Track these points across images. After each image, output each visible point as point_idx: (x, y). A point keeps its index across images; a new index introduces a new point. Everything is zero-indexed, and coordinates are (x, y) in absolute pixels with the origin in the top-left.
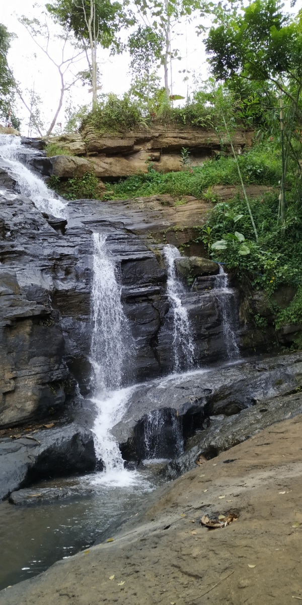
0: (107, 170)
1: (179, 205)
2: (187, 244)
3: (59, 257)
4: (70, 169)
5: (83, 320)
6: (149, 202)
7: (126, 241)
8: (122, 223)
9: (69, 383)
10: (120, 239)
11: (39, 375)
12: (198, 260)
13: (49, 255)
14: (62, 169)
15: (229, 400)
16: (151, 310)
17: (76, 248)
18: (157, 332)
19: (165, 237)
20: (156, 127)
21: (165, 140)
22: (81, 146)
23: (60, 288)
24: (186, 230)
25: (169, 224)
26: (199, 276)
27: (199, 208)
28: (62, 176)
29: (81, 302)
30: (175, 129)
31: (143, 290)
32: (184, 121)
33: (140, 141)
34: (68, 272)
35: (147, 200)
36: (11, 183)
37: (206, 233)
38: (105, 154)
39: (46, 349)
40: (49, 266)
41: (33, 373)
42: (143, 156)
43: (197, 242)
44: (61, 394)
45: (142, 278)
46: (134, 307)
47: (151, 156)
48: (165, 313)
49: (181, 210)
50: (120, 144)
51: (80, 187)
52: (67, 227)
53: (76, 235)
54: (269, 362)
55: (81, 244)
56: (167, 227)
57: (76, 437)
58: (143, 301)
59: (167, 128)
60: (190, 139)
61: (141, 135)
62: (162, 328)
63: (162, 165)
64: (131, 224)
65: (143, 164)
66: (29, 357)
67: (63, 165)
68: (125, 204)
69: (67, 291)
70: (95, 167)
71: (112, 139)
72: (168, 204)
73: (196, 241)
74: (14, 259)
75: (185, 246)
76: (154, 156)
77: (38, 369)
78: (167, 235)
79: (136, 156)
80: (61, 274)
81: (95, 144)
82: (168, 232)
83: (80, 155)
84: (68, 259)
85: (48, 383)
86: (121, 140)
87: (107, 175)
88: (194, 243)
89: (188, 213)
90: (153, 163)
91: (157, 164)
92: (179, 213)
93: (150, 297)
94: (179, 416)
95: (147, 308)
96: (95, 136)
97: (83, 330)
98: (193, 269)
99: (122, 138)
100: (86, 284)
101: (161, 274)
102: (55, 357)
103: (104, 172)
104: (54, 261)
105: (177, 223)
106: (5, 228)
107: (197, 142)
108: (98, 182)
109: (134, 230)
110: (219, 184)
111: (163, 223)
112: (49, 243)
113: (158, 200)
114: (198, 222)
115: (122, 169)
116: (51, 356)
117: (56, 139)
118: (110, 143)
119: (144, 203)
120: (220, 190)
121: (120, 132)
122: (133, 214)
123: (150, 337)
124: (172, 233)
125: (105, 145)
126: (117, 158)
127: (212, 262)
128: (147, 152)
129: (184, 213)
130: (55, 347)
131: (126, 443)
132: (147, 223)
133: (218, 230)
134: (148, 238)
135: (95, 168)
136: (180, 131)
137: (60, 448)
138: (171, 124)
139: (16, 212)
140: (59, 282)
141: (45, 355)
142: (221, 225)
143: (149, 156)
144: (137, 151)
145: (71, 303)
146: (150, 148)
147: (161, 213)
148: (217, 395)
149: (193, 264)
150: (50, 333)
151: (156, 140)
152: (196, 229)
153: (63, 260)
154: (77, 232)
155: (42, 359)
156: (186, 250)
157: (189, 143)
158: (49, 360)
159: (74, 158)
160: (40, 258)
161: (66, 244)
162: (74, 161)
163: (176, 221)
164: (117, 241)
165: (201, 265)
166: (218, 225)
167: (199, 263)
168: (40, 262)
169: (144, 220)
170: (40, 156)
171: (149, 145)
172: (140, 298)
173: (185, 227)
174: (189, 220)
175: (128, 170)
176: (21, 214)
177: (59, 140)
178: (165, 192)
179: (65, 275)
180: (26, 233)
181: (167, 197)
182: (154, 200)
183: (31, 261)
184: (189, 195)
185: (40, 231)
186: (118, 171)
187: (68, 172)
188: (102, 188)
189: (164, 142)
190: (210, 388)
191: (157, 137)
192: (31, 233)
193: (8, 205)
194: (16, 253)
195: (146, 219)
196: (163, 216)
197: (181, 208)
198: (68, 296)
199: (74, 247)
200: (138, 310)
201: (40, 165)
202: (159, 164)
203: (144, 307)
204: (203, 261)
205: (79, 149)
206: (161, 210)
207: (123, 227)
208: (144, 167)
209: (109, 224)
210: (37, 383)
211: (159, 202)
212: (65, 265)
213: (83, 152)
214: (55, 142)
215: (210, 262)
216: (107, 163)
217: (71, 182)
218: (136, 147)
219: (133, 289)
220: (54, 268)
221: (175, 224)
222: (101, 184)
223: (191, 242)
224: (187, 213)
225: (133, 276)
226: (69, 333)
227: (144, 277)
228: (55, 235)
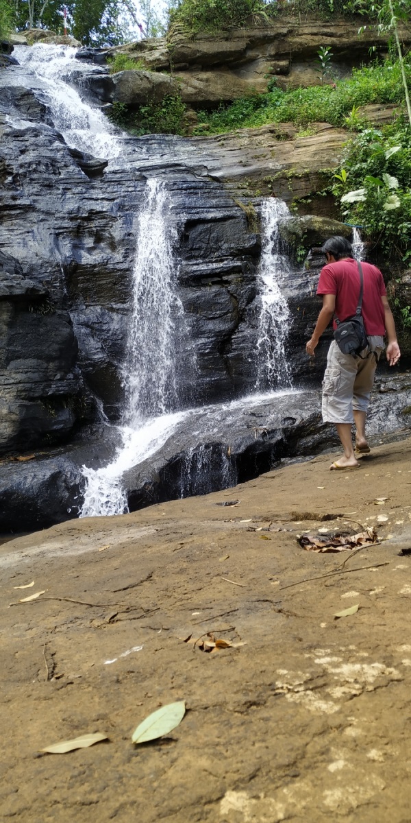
0: (201, 91)
1: (303, 136)
2: (306, 198)
3: (87, 215)
4: (142, 90)
5: (117, 311)
6: (256, 135)
7: (199, 191)
8: (205, 167)
9: (83, 400)
10: (191, 188)
11: (22, 385)
12: (317, 221)
13: (70, 213)
14: (130, 91)
15: (324, 436)
16: (224, 299)
17: (116, 201)
18: (232, 331)
19: (271, 188)
20: (284, 19)
21: (297, 40)
22: (162, 54)
23: (84, 261)
24: (307, 176)
25: (279, 168)
26: (314, 247)
27: (334, 141)
28: (130, 102)
29: (115, 284)
30: (316, 20)
31: (215, 266)
32: (331, 6)
33: (255, 43)
34: (98, 239)
35: (255, 133)
36: (37, 110)
37: (340, 180)
38: (200, 67)
39: (39, 348)
40: (70, 227)
41: (12, 381)
42: (262, 66)
43: (324, 194)
44: (66, 416)
45: (218, 249)
46: (198, 293)
47: (275, 66)
48: (248, 303)
49: (304, 144)
50: (222, 48)
51: (158, 119)
52: (107, 169)
53: (119, 182)
54: (404, 380)
55: (125, 197)
56: (276, 171)
57: (55, 477)
58: (214, 283)
59: (303, 19)
60: (341, 36)
61: (258, 33)
62: (242, 326)
63: (292, 81)
64: (219, 169)
65: (261, 80)
66: (7, 358)
67: (131, 85)
68: (219, 141)
69: (94, 266)
70: (182, 86)
71: (210, 41)
72: (287, 137)
73: (322, 193)
74: (17, 217)
75: (304, 201)
76: (279, 66)
77: (19, 377)
78: (274, 185)
79: (251, 68)
80: (89, 242)
81: (183, 50)
82: (277, 180)
83: (159, 70)
84: (101, 219)
85: (41, 398)
86: (226, 43)
87: (200, 99)
88: (319, 197)
89: (315, 149)
90: (276, 77)
91: (284, 79)
92: (299, 150)
93: (225, 278)
94: (231, 455)
95: (218, 294)
96: (184, 38)
97: (115, 326)
98: (305, 236)
99: (227, 39)
100: (124, 257)
101: (251, 243)
102: (57, 362)
103: (196, 94)
104: (79, 221)
105: (293, 165)
106: (6, 172)
107: (352, 40)
108: (186, 110)
109: (223, 177)
110: (374, 102)
111: (271, 165)
112: (74, 194)
113: (272, 132)
114: (328, 162)
115: (225, 89)
116: (49, 359)
117: (128, 47)
118: (205, 48)
119: (249, 137)
120: (373, 111)
121: (223, 29)
122: (225, 153)
123: (220, 339)
124: (284, 181)
125: (199, 51)
126: (219, 73)
127: (341, 225)
128: (268, 60)
129: (308, 149)
130: (56, 346)
131: (138, 490)
132: (245, 166)
133: (358, 174)
134: (239, 188)
135: (182, 88)
136: (324, 24)
137: (27, 490)
138: (310, 13)
139: (26, 146)
140: (83, 253)
141: (38, 357)
142: (364, 165)
143: (271, 66)
144: (253, 61)
145: (99, 285)
146: (273, 53)
147: (271, 151)
148: (303, 426)
149: (306, 226)
150: (46, 325)
151: (283, 40)
152: (323, 173)
153: (93, 220)
154: (121, 177)
155: (31, 362)
156: (301, 206)
157: (338, 42)
158: (45, 365)
159: (148, 73)
160: (56, 216)
161: (101, 196)
162: (148, 78)
163: (293, 161)
164: (184, 192)
165: (320, 228)
166: (358, 165)
167: (317, 226)
168: (56, 222)
169: (241, 162)
170: (100, 73)
171: (271, 50)
172: (209, 279)
173: (306, 170)
174: (313, 159)
175: (235, 89)
176: (34, 150)
177: (132, 49)
178: (286, 119)
179: (94, 243)
180: (38, 179)
181: (286, 128)
182: (265, 132)
183: (42, 220)
184: (321, 122)
185: (62, 176)
186: (219, 91)
187: (138, 95)
188: (191, 119)
189: (295, 43)
190: (294, 416)
191: (285, 35)
192: (46, 179)
193: (14, 137)
194: (20, 209)
195: (244, 159)
196: (273, 155)
197: (304, 142)
198: (95, 274)
199: (113, 199)
200: (204, 296)
201: (100, 87)
202: (288, 79)
203: (214, 292)
204: (324, 222)
205: (159, 60)
206: (272, 146)
207: (205, 174)
208: (262, 84)
209: (185, 170)
210: (17, 397)
211: (272, 135)
212: (96, 227)
213: (164, 64)
214: (128, 52)
215: (337, 225)
216: (201, 80)
217: (143, 111)
218: (251, 54)
219: (197, 264)
220: (78, 232)
221: (289, 166)
222: (191, 113)
223: (314, 195)
224: (313, 148)
225: (204, 245)
226: (92, 328)
227: (223, 247)
228: (84, 183)
